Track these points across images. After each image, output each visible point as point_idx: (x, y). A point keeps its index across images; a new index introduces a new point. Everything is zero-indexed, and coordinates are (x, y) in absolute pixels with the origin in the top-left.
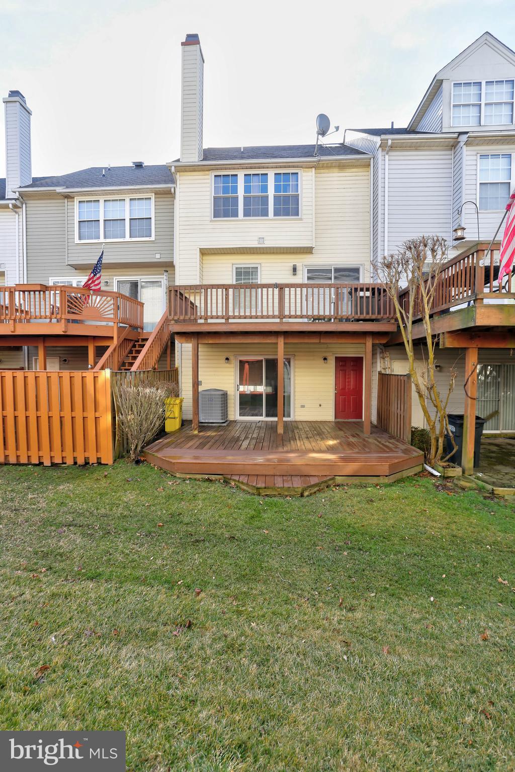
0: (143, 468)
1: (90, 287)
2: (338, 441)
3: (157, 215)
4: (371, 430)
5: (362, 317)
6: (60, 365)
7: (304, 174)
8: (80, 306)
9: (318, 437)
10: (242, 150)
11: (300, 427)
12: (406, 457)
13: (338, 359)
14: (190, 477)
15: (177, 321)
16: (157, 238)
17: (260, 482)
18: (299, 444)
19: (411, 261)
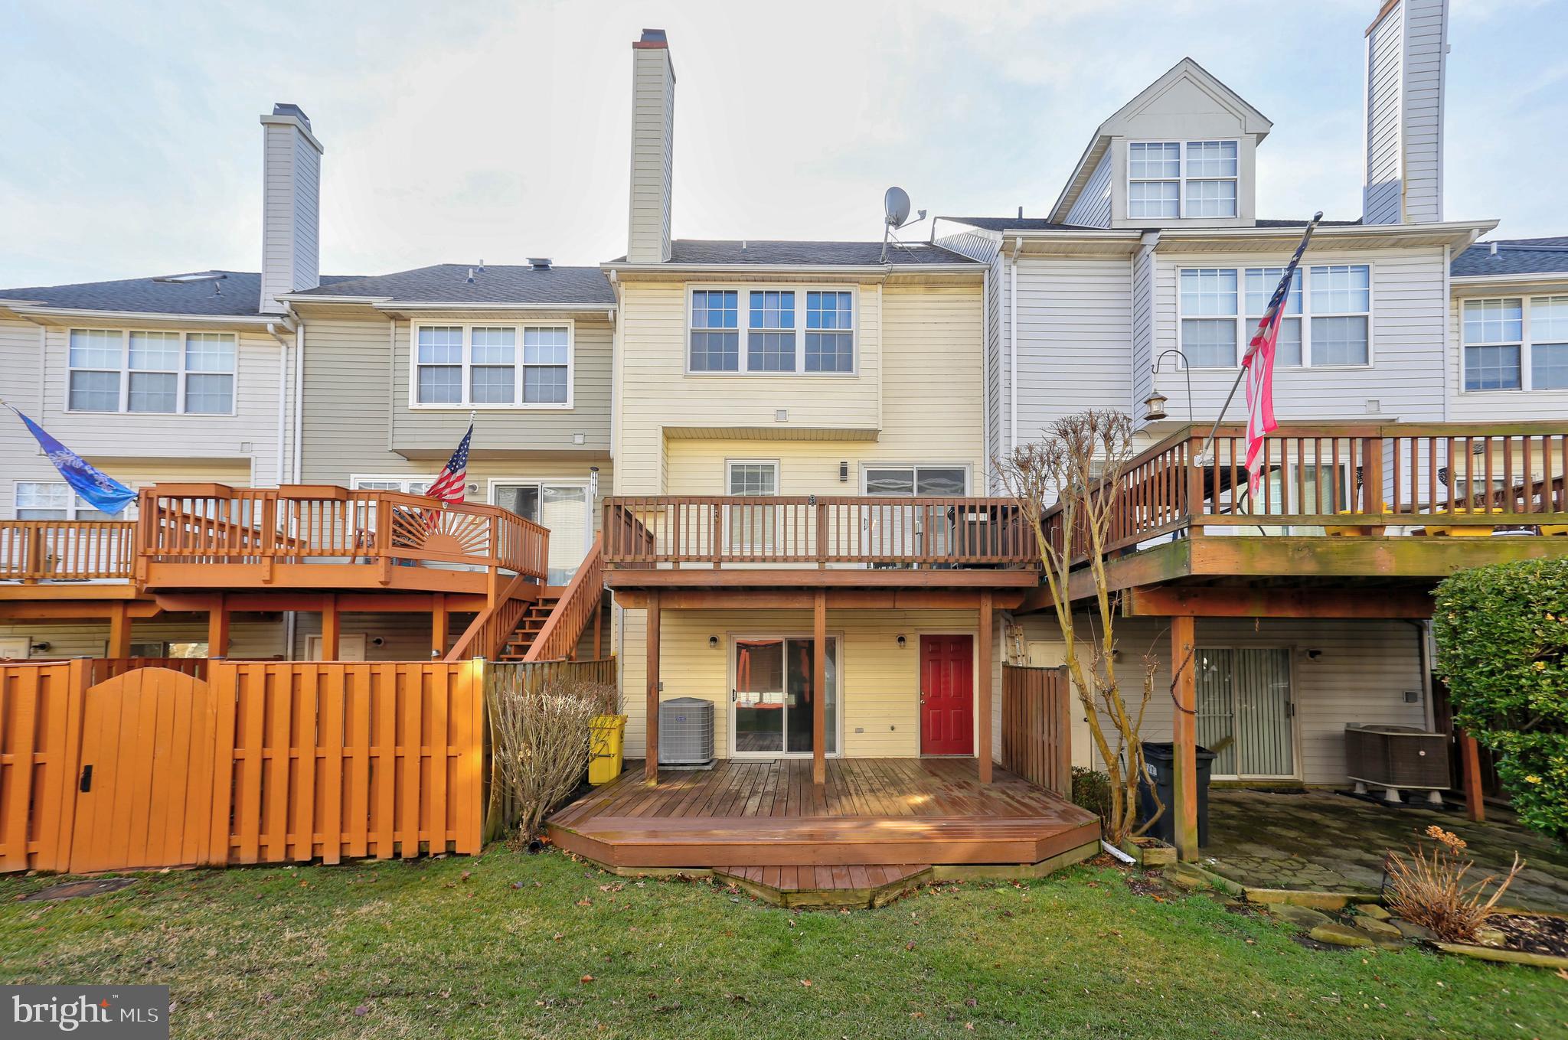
0: (547, 860)
1: (441, 495)
2: (932, 796)
3: (580, 360)
4: (993, 775)
5: (973, 560)
6: (366, 650)
7: (863, 295)
8: (418, 532)
9: (891, 790)
10: (744, 247)
11: (856, 770)
12: (1067, 825)
13: (924, 639)
14: (646, 874)
15: (617, 565)
16: (579, 404)
17: (788, 881)
18: (857, 804)
19: (1064, 458)
